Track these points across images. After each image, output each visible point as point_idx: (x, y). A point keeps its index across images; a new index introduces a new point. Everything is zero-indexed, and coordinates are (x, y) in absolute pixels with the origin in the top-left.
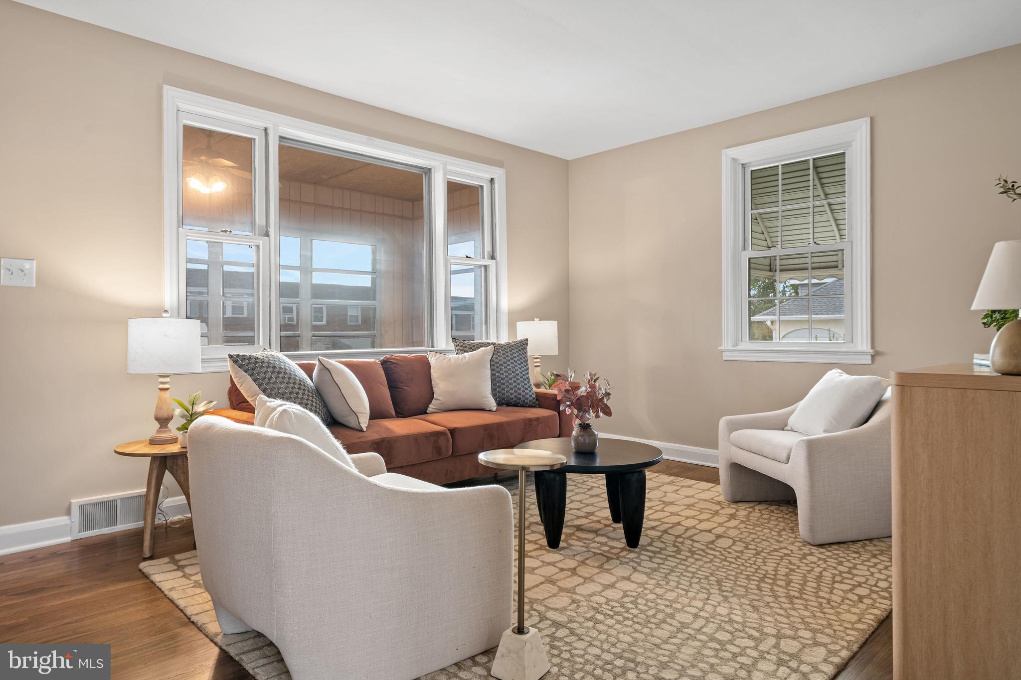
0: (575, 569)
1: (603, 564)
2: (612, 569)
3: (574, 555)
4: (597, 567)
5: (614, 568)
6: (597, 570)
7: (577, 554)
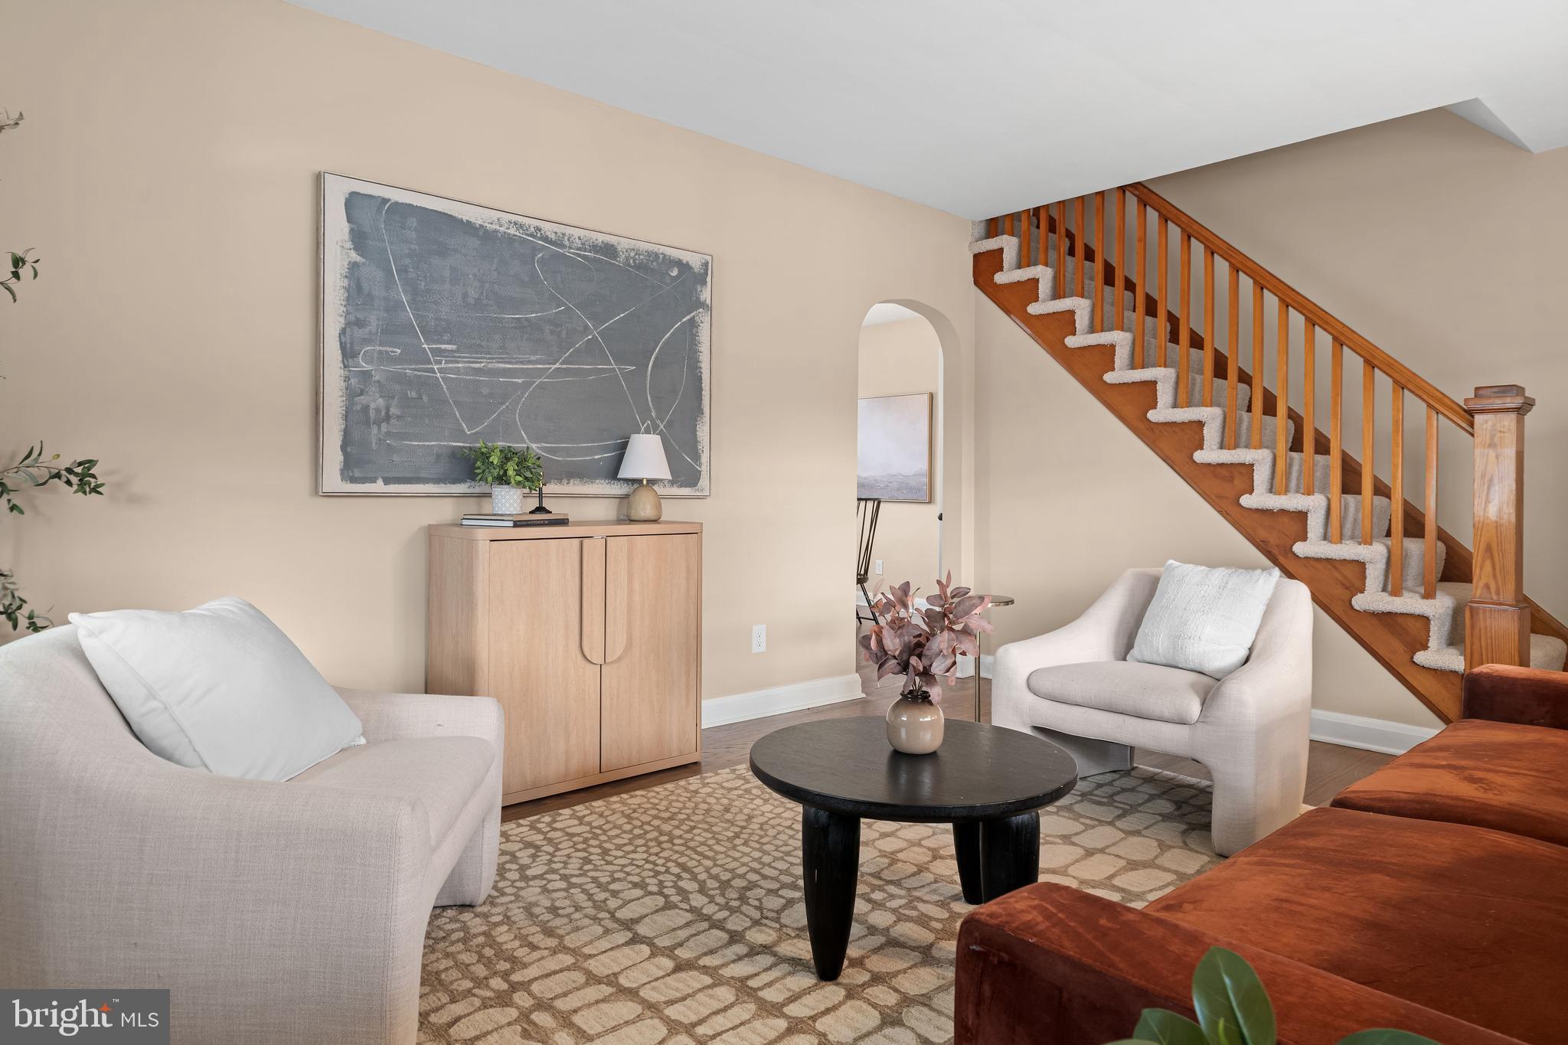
0: (935, 858)
1: (891, 865)
2: (878, 856)
3: (936, 882)
4: (899, 860)
5: (874, 859)
6: (900, 856)
7: (931, 883)
